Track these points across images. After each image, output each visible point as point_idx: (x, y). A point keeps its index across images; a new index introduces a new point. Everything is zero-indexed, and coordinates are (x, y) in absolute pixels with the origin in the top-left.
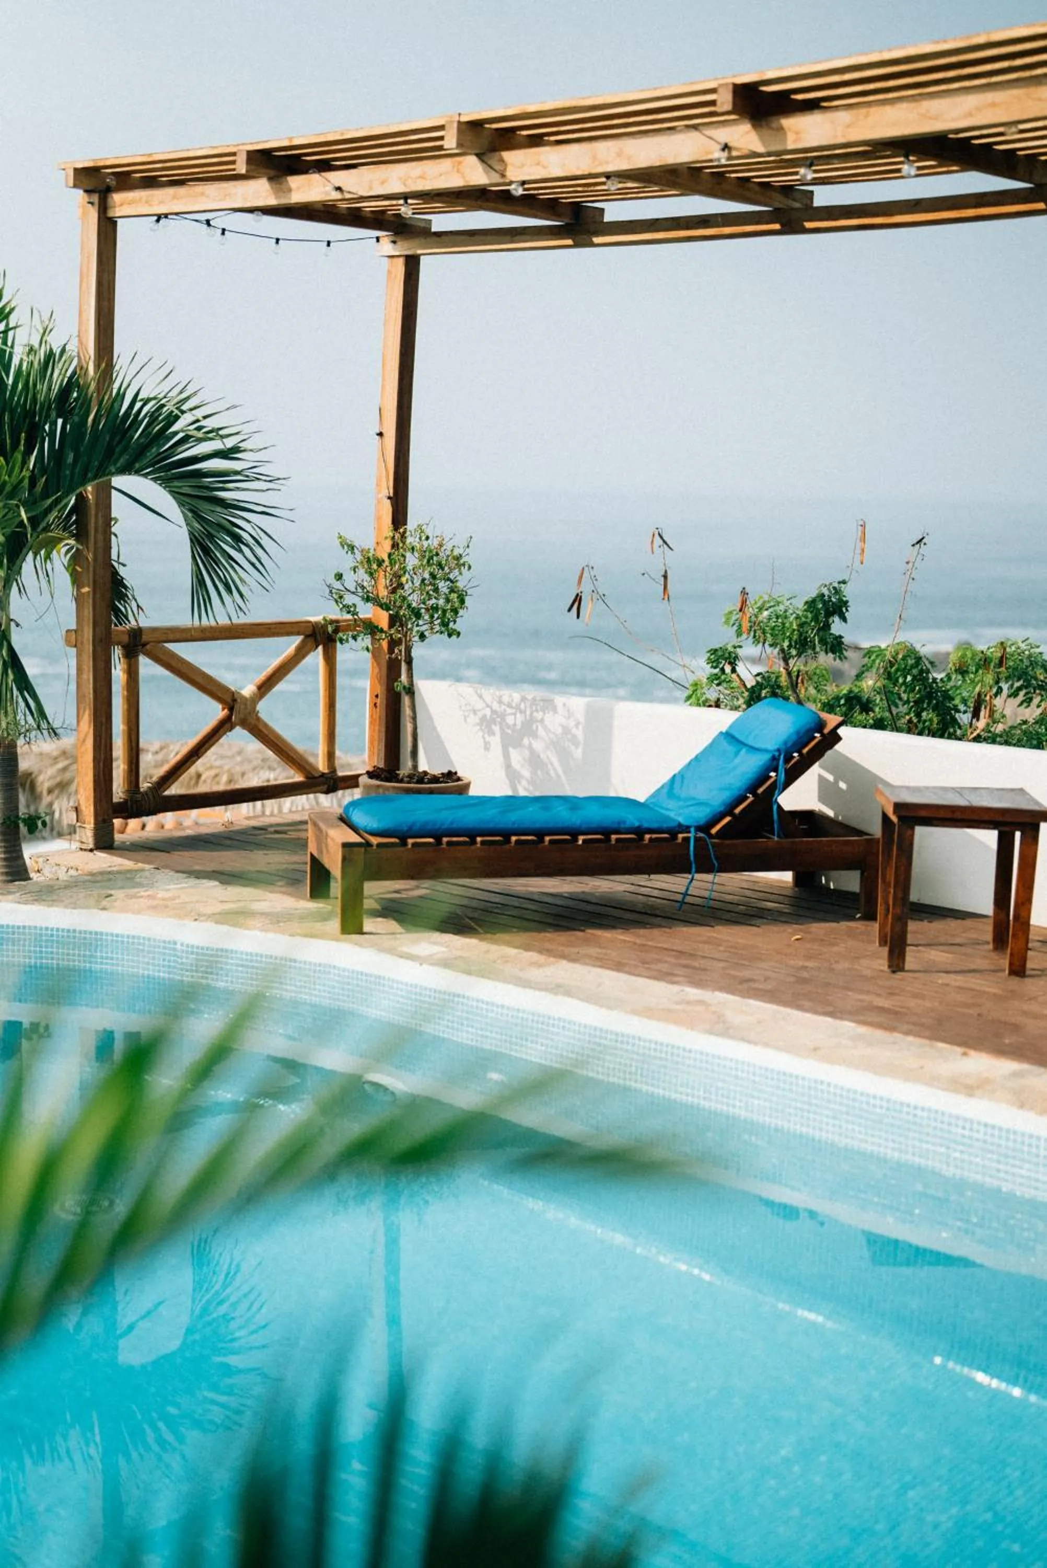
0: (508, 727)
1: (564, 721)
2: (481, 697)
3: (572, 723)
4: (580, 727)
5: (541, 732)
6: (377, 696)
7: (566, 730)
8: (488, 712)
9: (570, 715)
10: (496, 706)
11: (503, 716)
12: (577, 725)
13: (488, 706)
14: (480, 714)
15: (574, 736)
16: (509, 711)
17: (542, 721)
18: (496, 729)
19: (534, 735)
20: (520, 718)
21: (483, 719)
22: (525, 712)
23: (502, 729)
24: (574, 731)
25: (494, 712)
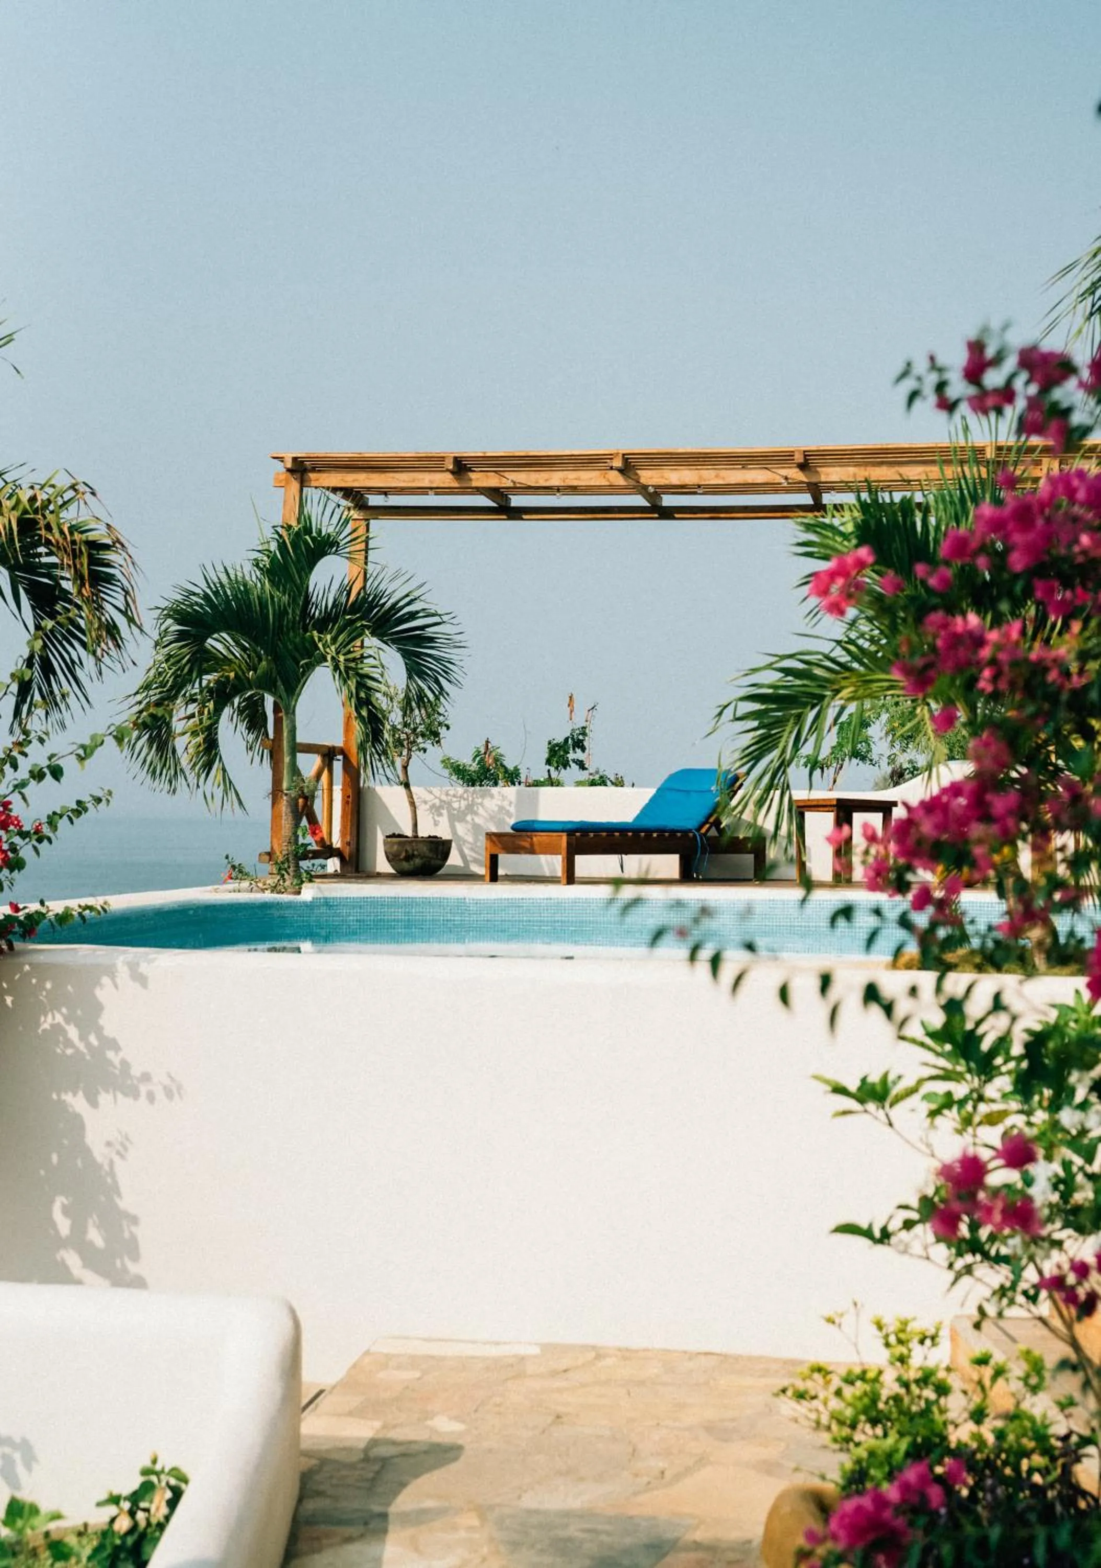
0: (454, 809)
1: (499, 803)
2: (431, 792)
3: (506, 804)
4: (513, 805)
5: (481, 811)
6: (349, 797)
7: (501, 808)
8: (437, 802)
9: (504, 798)
10: (444, 798)
11: (449, 804)
12: (511, 803)
13: (436, 797)
14: (430, 804)
15: (508, 811)
16: (455, 799)
17: (481, 804)
18: (445, 812)
19: (476, 813)
20: (463, 804)
21: (433, 806)
22: (468, 799)
23: (449, 812)
24: (508, 808)
25: (441, 801)
